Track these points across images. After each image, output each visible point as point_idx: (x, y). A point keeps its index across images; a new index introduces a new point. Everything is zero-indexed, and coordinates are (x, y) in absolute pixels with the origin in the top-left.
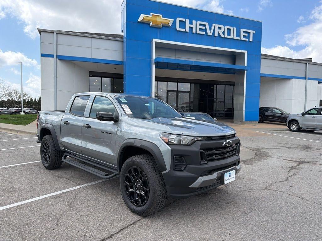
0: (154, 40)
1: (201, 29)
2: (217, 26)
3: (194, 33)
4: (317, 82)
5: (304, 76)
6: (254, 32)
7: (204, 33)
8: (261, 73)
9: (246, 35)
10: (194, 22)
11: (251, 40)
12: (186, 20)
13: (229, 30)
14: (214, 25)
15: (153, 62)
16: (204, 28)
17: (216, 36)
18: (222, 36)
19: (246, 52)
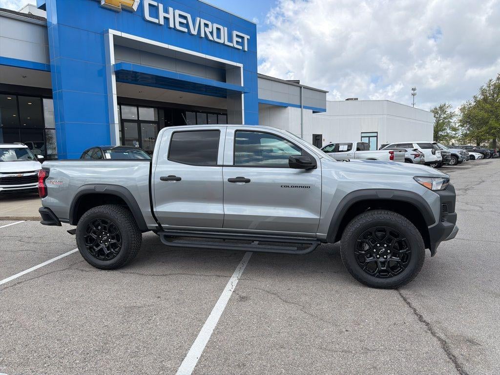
0: (112, 32)
1: (181, 23)
2: (203, 21)
3: (171, 28)
4: (312, 111)
5: (299, 104)
6: (249, 37)
7: (186, 30)
8: (259, 98)
9: (240, 40)
10: (171, 10)
11: (246, 49)
12: (158, 5)
13: (218, 29)
14: (198, 19)
15: (112, 70)
16: (184, 21)
17: (202, 38)
18: (210, 38)
19: (241, 65)
